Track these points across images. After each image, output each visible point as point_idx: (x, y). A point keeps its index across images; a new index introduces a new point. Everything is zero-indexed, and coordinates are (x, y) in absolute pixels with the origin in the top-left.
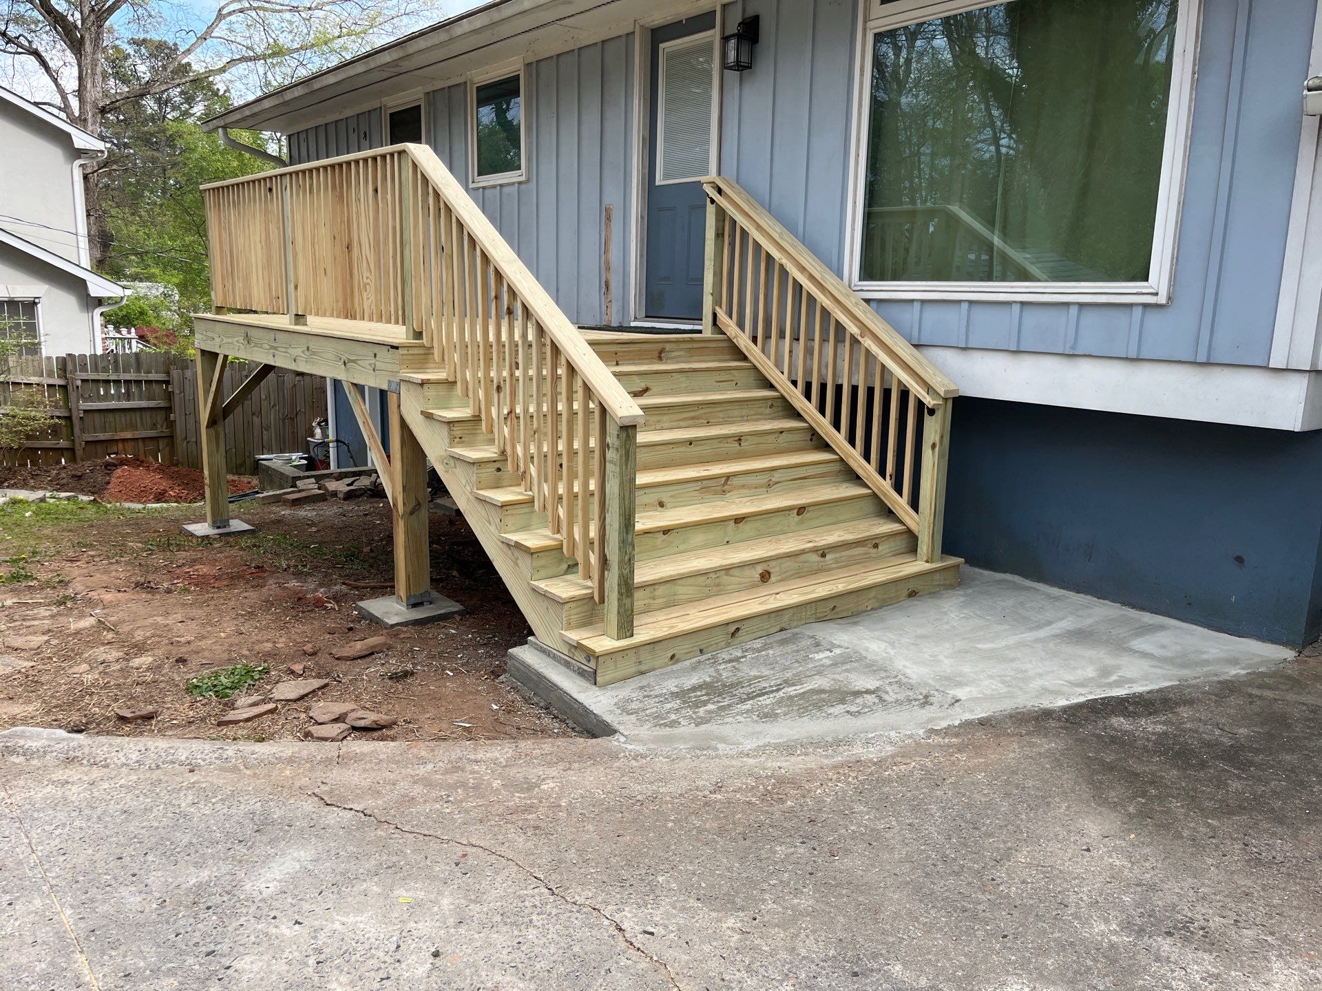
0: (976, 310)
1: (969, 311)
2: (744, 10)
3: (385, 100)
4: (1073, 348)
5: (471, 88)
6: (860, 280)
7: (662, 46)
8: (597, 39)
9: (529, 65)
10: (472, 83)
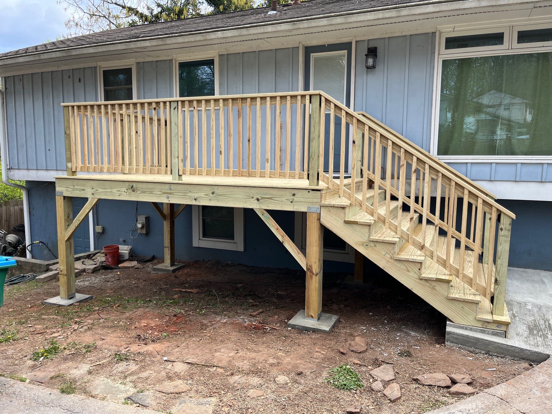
0: (499, 167)
1: (496, 166)
2: (368, 44)
3: (99, 64)
4: (545, 179)
5: (175, 63)
6: (437, 155)
7: (312, 54)
8: (273, 48)
9: (221, 56)
10: (176, 60)
